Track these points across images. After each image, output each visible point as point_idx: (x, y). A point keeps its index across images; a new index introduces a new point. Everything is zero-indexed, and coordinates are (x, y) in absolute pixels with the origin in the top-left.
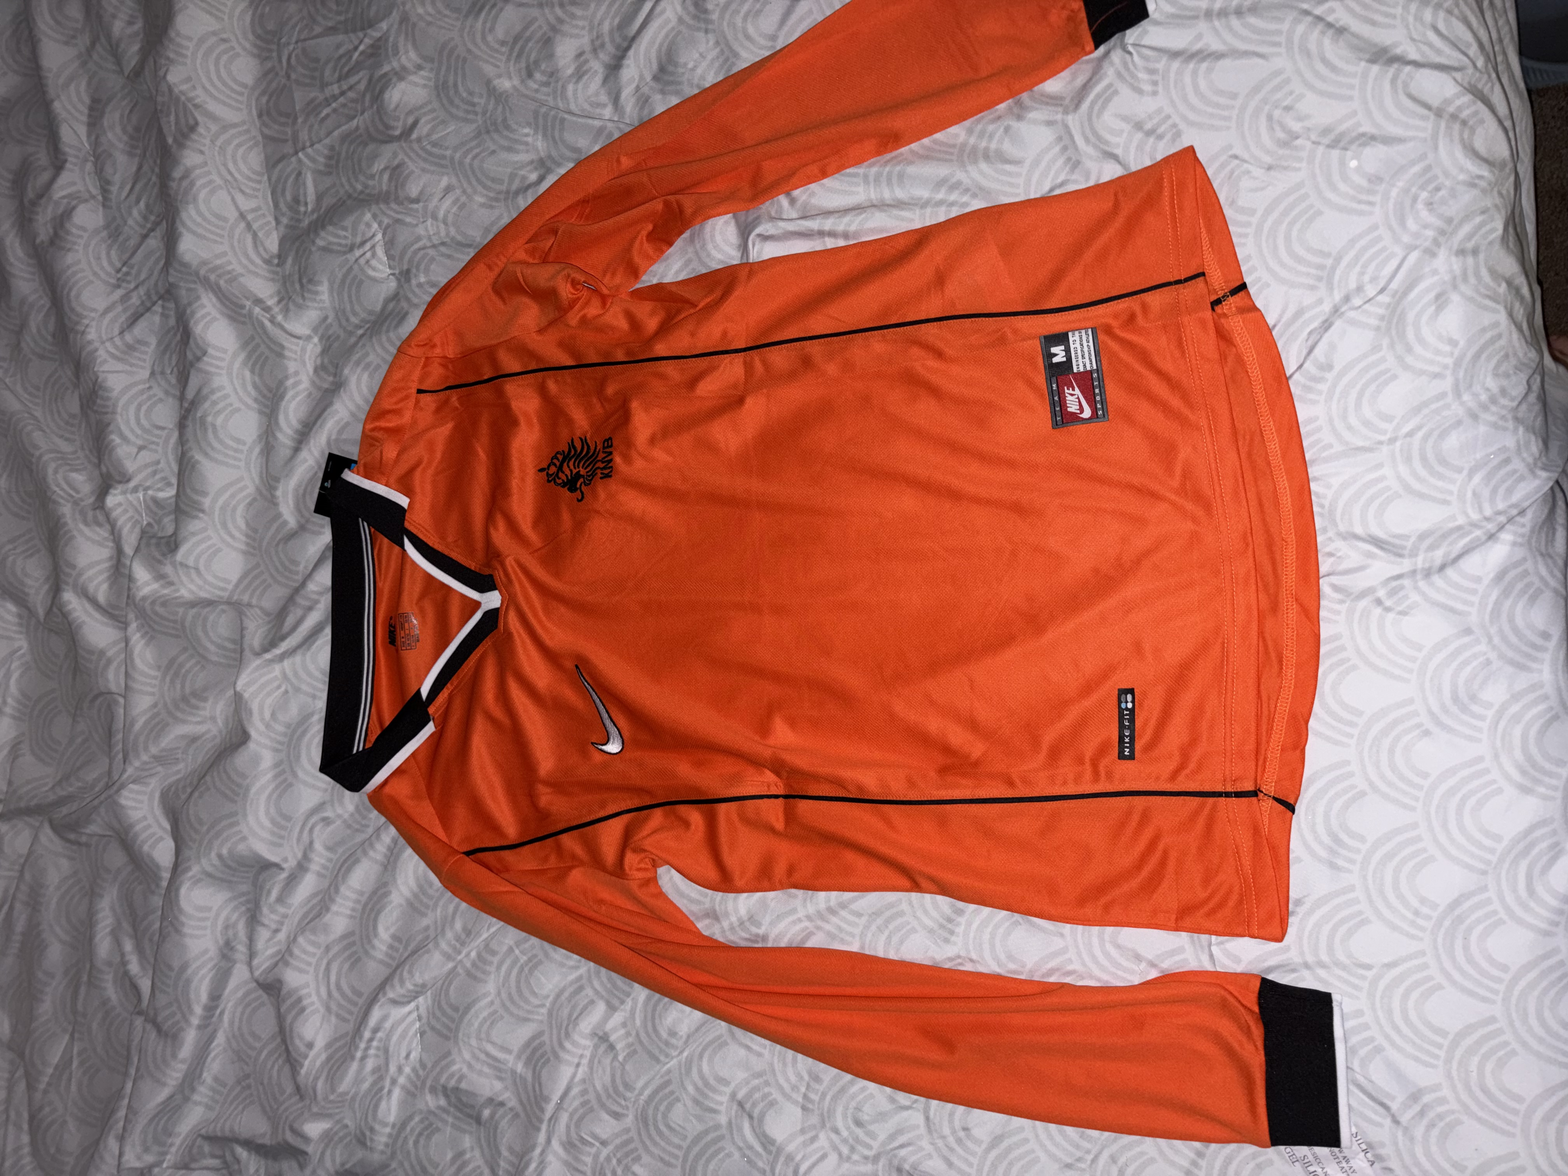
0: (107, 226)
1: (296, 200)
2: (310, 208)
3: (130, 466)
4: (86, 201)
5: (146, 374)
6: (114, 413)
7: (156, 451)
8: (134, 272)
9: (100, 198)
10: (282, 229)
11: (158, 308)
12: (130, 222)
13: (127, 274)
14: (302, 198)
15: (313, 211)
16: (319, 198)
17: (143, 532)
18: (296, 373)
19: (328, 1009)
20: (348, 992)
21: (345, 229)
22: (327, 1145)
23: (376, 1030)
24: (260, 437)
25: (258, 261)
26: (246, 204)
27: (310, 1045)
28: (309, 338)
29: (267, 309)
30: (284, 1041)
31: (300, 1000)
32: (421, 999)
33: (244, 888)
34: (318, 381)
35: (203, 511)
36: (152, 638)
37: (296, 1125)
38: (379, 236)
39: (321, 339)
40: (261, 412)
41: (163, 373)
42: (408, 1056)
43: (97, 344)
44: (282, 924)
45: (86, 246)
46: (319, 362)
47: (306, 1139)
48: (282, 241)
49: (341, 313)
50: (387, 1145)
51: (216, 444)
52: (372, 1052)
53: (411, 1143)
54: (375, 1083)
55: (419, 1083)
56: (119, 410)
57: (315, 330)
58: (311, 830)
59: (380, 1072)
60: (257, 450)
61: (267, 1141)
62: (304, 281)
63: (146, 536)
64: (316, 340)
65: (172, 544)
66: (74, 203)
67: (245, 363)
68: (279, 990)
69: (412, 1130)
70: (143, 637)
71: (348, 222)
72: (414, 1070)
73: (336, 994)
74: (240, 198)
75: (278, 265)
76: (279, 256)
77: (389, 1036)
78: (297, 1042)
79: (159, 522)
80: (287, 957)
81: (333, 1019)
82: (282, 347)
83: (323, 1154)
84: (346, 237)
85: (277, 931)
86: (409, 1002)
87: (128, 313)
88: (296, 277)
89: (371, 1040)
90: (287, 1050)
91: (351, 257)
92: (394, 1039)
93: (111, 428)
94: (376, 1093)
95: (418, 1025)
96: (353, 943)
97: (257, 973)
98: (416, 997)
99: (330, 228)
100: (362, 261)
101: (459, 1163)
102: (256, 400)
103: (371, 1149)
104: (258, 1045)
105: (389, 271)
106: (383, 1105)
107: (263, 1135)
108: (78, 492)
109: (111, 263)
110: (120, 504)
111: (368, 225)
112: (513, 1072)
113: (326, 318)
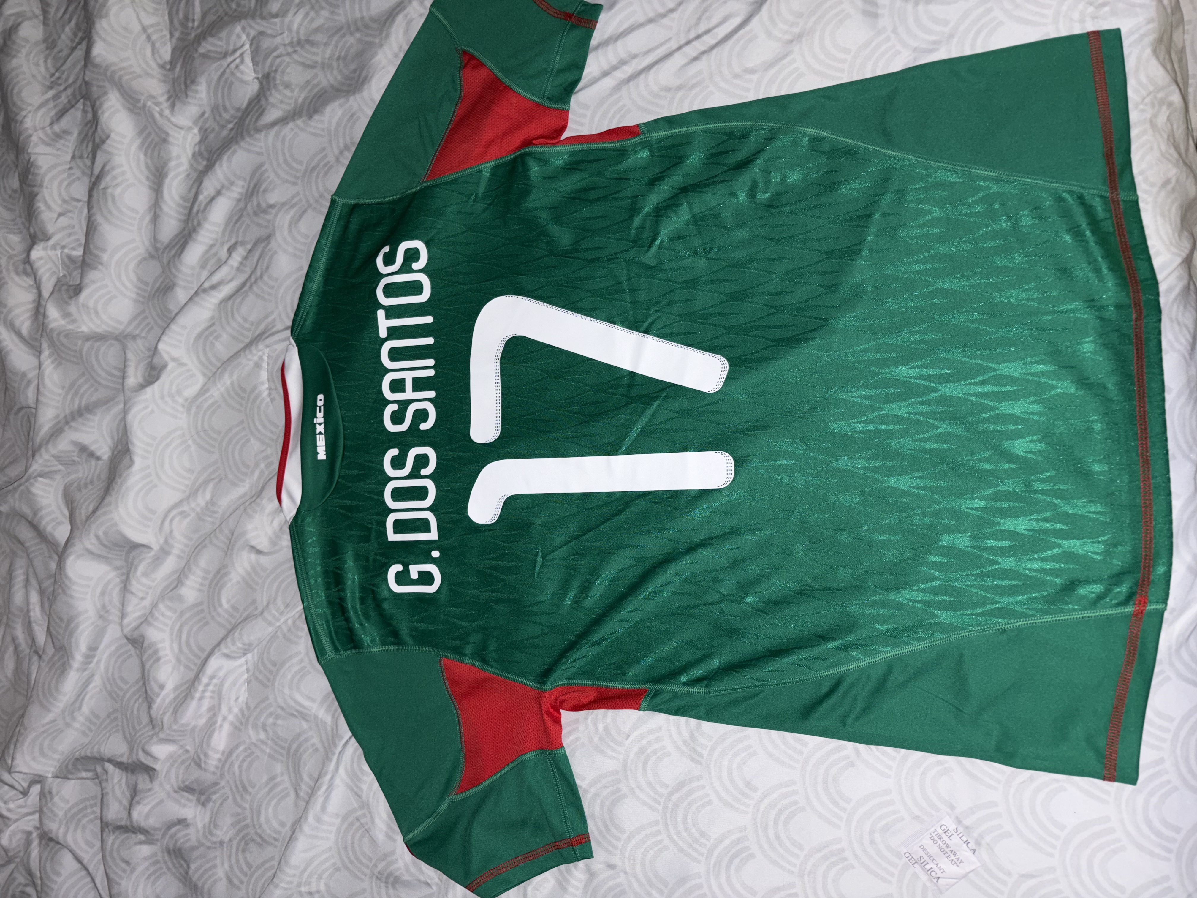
0: (45, 40)
1: (186, 18)
2: (196, 24)
3: (50, 228)
4: (30, 19)
5: (69, 157)
6: (41, 186)
7: (72, 218)
8: (64, 76)
9: (41, 18)
10: (174, 41)
11: (80, 106)
12: (63, 37)
13: (59, 78)
14: (190, 16)
15: (198, 27)
16: (204, 15)
17: (59, 280)
18: (179, 157)
19: (178, 660)
20: (195, 648)
21: (220, 39)
22: (172, 765)
23: (212, 677)
24: (150, 209)
25: (154, 65)
26: (148, 20)
27: (162, 687)
28: (190, 129)
29: (158, 104)
30: (144, 684)
31: (156, 652)
32: (249, 656)
33: (118, 563)
34: (195, 165)
35: (101, 264)
36: (60, 364)
37: (147, 748)
38: (247, 46)
39: (201, 129)
40: (151, 188)
41: (81, 157)
42: (237, 699)
43: (30, 132)
44: (147, 593)
45: (28, 55)
46: (197, 149)
47: (155, 758)
48: (174, 50)
49: (216, 109)
50: (217, 767)
51: (114, 212)
52: (208, 694)
53: (236, 767)
54: (210, 719)
55: (244, 721)
56: (45, 184)
57: (196, 122)
58: (172, 521)
59: (214, 711)
60: (148, 218)
61: (124, 759)
62: (188, 82)
63: (59, 284)
64: (196, 131)
65: (77, 290)
66: (20, 20)
67: (140, 147)
68: (143, 643)
69: (238, 757)
70: (52, 362)
71: (223, 34)
72: (241, 710)
73: (185, 649)
74: (142, 14)
75: (169, 70)
76: (171, 63)
77: (222, 684)
78: (152, 683)
79: (70, 274)
80: (150, 619)
81: (182, 669)
82: (167, 134)
83: (168, 771)
84: (221, 46)
85: (143, 599)
86: (240, 657)
87: (57, 109)
88: (183, 79)
89: (208, 685)
90: (146, 692)
91: (225, 63)
92: (227, 685)
93: (38, 197)
94: (211, 726)
95: (246, 676)
96: (202, 611)
97: (126, 631)
98: (245, 654)
99: (210, 39)
100: (233, 66)
101: (271, 785)
102: (148, 178)
103: (205, 770)
104: (125, 687)
105: (253, 75)
106: (216, 735)
107: (122, 755)
108: (14, 249)
109: (47, 69)
110: (41, 258)
111: (239, 36)
112: (316, 717)
113: (203, 114)
